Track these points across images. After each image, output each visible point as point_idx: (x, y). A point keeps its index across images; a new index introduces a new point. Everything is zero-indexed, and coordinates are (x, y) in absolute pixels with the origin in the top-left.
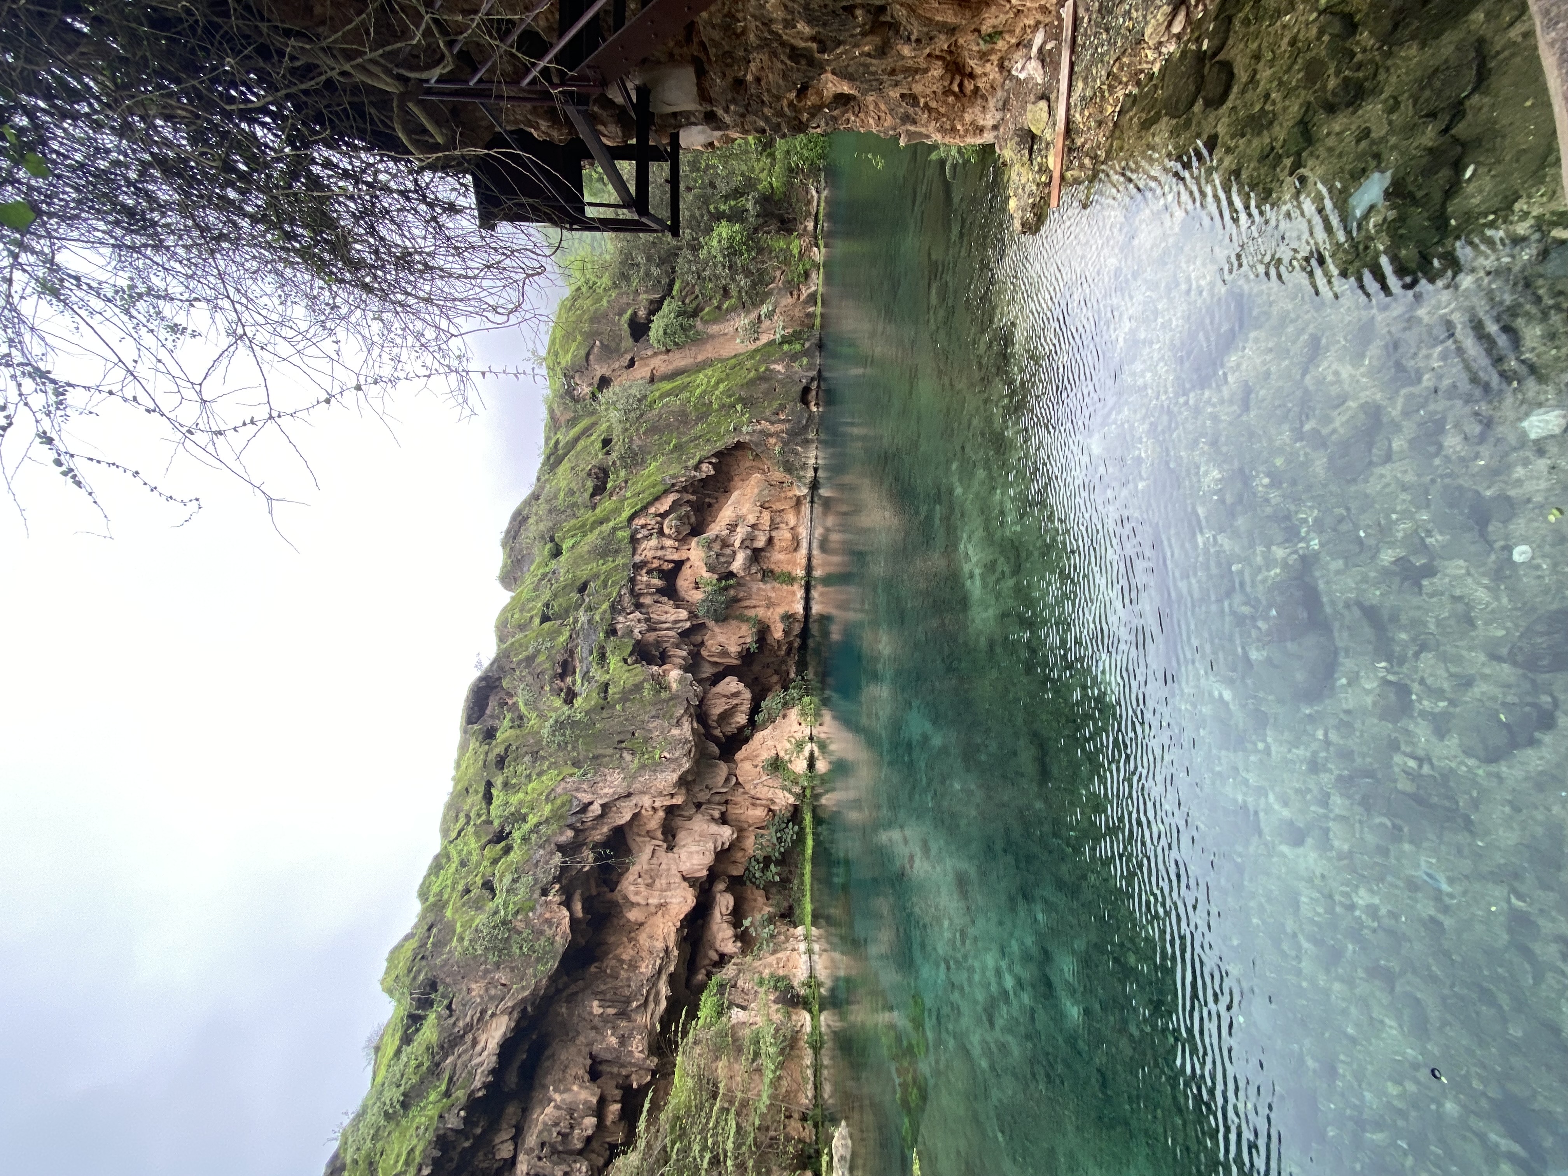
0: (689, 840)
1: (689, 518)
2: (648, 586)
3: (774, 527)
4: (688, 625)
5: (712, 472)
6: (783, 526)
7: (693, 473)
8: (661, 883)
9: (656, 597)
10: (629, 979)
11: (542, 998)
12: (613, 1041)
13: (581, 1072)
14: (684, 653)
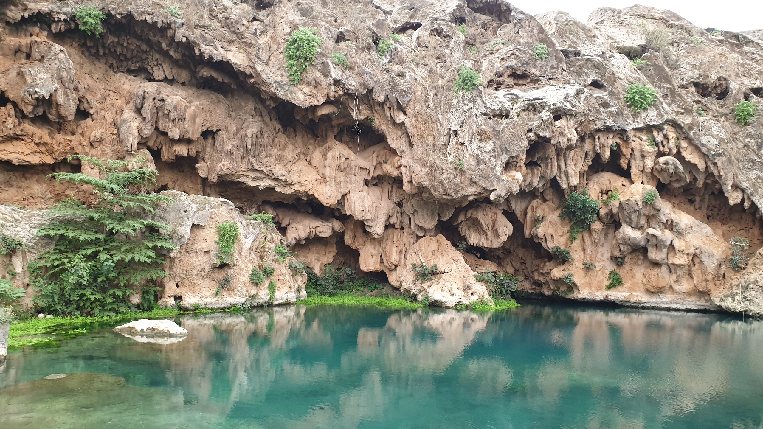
0: (374, 198)
1: (678, 181)
2: (602, 146)
3: (672, 268)
4: (564, 186)
5: (732, 202)
6: (674, 277)
7: (730, 183)
8: (341, 177)
9: (591, 154)
10: (271, 156)
11: (259, 89)
12: (228, 147)
13: (208, 125)
14: (535, 184)
